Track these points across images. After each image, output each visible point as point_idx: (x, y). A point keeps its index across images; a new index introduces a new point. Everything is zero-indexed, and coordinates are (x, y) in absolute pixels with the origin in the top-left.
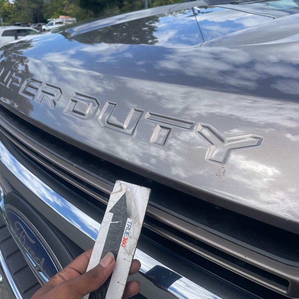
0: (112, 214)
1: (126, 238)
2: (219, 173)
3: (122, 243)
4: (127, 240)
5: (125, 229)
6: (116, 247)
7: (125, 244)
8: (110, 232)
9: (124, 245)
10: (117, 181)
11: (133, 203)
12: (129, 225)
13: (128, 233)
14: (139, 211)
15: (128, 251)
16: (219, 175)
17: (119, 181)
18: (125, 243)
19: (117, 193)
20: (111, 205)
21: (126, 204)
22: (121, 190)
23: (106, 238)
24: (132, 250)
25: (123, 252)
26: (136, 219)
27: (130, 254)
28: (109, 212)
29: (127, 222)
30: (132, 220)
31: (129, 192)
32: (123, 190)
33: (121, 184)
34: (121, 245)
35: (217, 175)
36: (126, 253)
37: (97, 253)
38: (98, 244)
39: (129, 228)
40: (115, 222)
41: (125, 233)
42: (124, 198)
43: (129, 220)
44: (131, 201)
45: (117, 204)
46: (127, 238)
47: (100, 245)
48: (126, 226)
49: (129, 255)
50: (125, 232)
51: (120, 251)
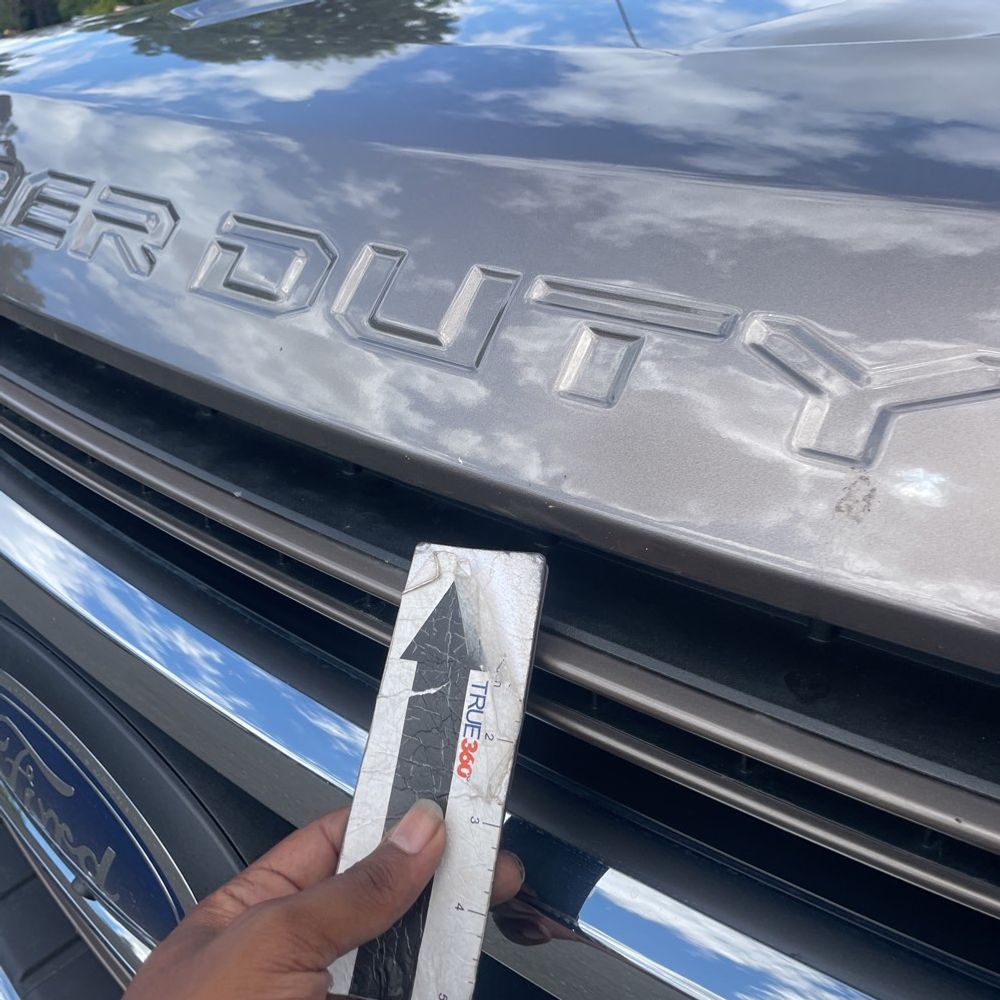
0: (414, 664)
1: (470, 745)
2: (850, 503)
3: (457, 763)
4: (474, 750)
5: (465, 710)
6: (437, 783)
7: (468, 767)
8: (409, 728)
9: (465, 771)
10: (417, 548)
11: (485, 615)
12: (478, 696)
13: (476, 725)
14: (510, 638)
15: (484, 790)
16: (850, 508)
17: (426, 545)
18: (470, 763)
19: (425, 588)
20: (405, 632)
21: (460, 620)
22: (438, 576)
23: (397, 755)
24: (499, 784)
25: (465, 795)
26: (501, 671)
27: (494, 797)
28: (402, 658)
29: (469, 687)
30: (486, 674)
31: (467, 578)
32: (444, 575)
33: (435, 554)
34: (455, 771)
35: (838, 509)
36: (480, 799)
37: (368, 812)
38: (371, 779)
39: (480, 705)
40: (427, 692)
41: (466, 725)
42: (450, 601)
43: (475, 677)
44: (479, 609)
45: (427, 625)
46: (475, 743)
47: (379, 780)
48: (469, 700)
49: (489, 803)
50: (464, 721)
51: (452, 793)
